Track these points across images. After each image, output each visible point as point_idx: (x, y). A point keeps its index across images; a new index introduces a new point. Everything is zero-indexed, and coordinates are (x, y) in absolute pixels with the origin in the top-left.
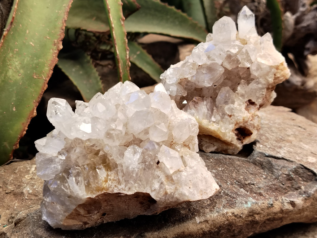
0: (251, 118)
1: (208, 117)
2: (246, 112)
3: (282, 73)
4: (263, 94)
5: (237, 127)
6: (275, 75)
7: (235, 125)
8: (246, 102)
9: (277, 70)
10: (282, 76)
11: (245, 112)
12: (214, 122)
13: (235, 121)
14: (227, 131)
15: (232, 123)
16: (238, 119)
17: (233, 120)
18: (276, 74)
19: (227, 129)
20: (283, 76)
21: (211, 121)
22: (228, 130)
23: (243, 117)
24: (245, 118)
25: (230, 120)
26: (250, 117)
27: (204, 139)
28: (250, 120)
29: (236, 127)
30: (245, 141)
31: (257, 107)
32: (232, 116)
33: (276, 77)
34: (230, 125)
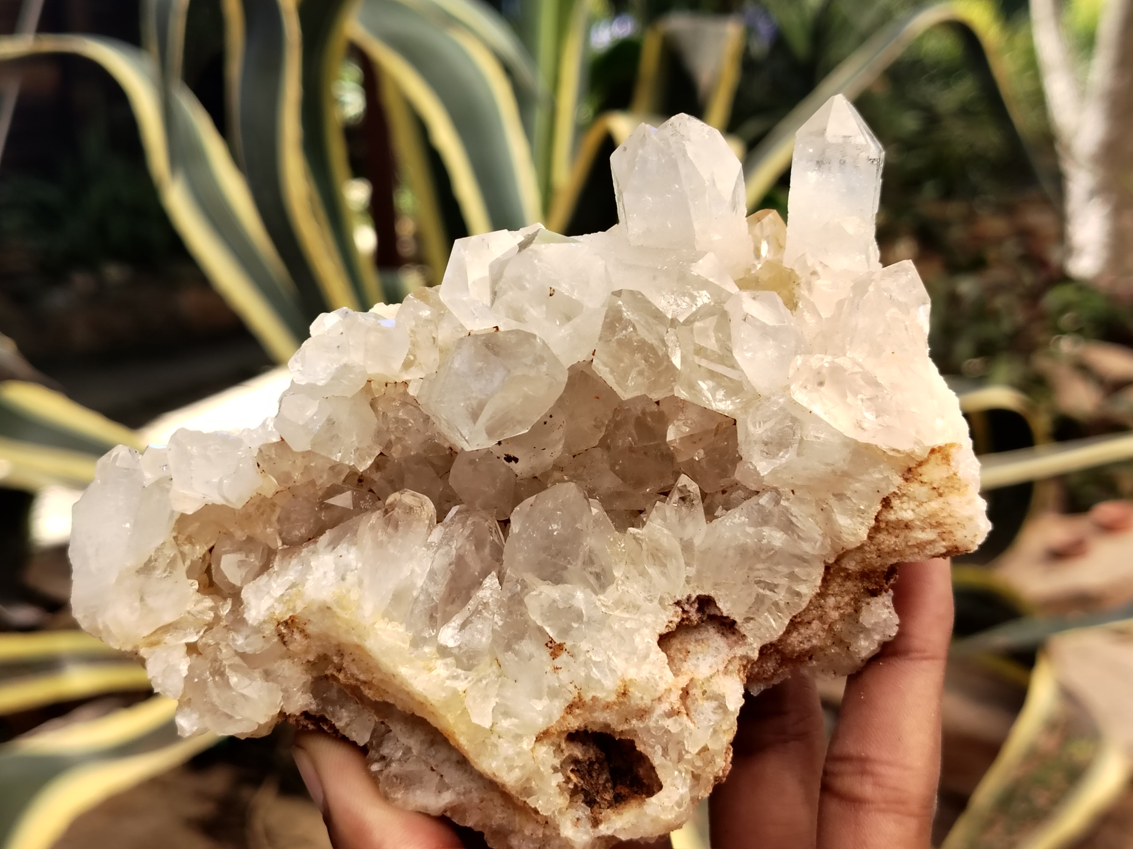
0: (675, 698)
1: (416, 611)
2: (659, 656)
3: (934, 505)
4: (798, 594)
5: (574, 723)
6: (886, 503)
7: (570, 708)
8: (678, 603)
9: (907, 480)
10: (932, 526)
11: (646, 657)
12: (443, 651)
13: (571, 687)
14: (505, 723)
15: (554, 693)
16: (588, 677)
17: (563, 675)
18: (895, 503)
19: (506, 714)
20: (939, 525)
21: (425, 641)
22: (516, 721)
23: (623, 681)
24: (631, 689)
25: (549, 669)
26: (669, 691)
27: (397, 729)
28: (665, 707)
29: (570, 718)
30: (614, 817)
31: (740, 651)
32: (564, 657)
33: (892, 516)
34: (540, 698)
